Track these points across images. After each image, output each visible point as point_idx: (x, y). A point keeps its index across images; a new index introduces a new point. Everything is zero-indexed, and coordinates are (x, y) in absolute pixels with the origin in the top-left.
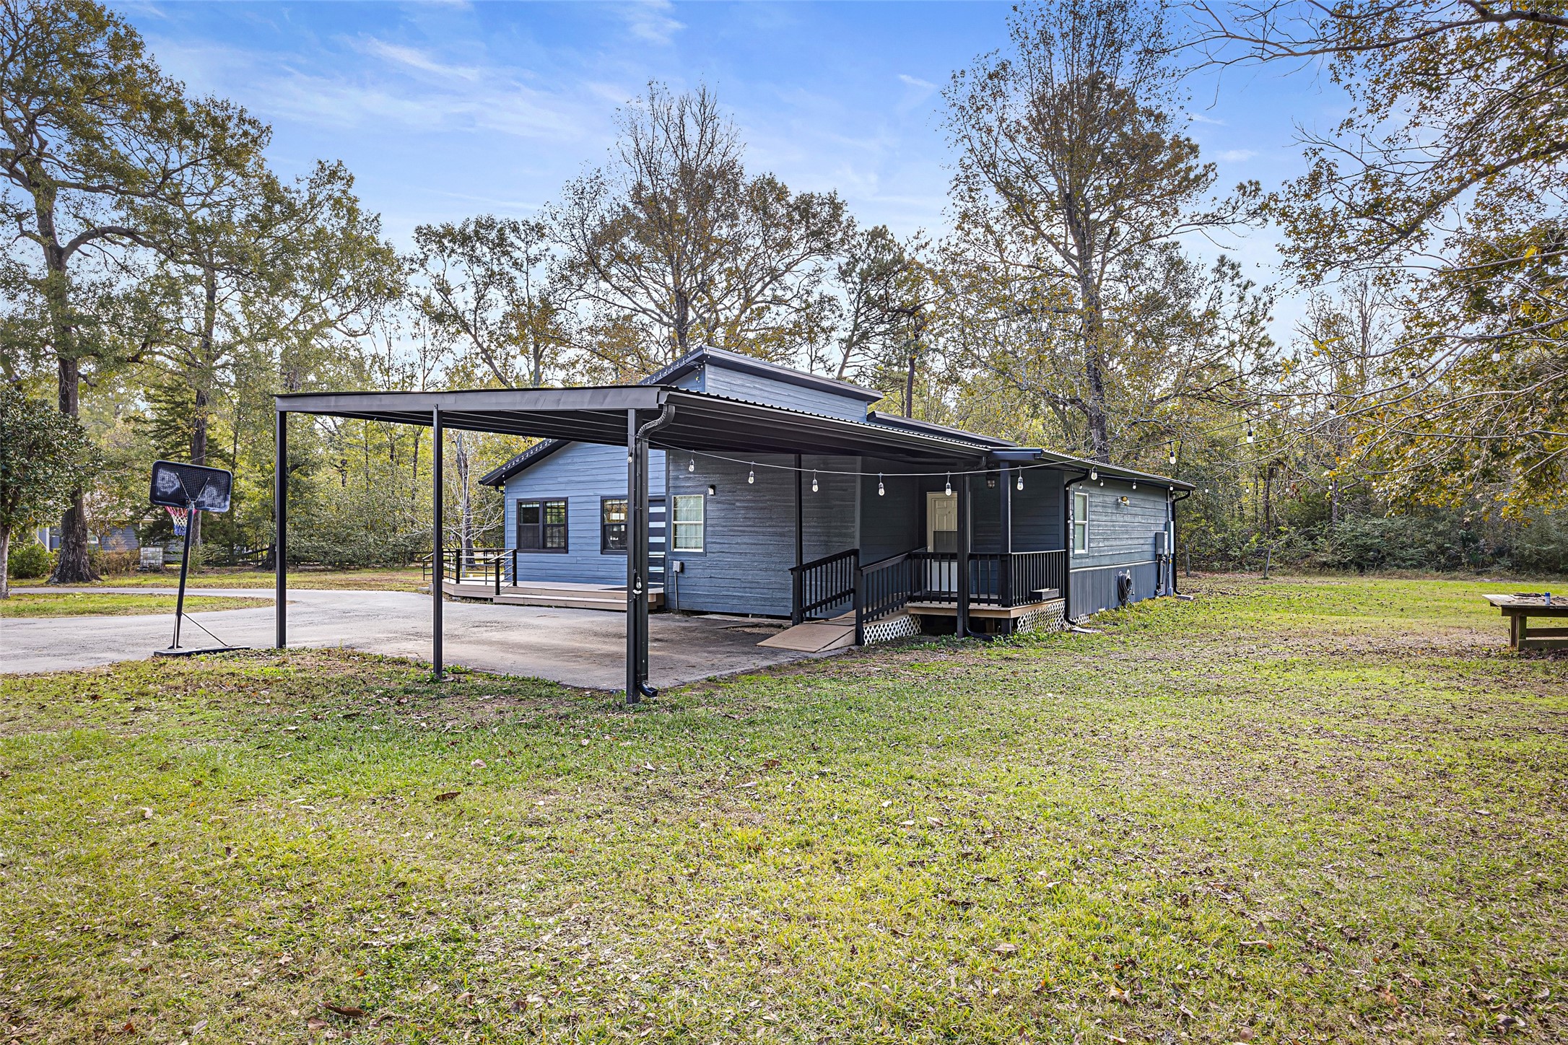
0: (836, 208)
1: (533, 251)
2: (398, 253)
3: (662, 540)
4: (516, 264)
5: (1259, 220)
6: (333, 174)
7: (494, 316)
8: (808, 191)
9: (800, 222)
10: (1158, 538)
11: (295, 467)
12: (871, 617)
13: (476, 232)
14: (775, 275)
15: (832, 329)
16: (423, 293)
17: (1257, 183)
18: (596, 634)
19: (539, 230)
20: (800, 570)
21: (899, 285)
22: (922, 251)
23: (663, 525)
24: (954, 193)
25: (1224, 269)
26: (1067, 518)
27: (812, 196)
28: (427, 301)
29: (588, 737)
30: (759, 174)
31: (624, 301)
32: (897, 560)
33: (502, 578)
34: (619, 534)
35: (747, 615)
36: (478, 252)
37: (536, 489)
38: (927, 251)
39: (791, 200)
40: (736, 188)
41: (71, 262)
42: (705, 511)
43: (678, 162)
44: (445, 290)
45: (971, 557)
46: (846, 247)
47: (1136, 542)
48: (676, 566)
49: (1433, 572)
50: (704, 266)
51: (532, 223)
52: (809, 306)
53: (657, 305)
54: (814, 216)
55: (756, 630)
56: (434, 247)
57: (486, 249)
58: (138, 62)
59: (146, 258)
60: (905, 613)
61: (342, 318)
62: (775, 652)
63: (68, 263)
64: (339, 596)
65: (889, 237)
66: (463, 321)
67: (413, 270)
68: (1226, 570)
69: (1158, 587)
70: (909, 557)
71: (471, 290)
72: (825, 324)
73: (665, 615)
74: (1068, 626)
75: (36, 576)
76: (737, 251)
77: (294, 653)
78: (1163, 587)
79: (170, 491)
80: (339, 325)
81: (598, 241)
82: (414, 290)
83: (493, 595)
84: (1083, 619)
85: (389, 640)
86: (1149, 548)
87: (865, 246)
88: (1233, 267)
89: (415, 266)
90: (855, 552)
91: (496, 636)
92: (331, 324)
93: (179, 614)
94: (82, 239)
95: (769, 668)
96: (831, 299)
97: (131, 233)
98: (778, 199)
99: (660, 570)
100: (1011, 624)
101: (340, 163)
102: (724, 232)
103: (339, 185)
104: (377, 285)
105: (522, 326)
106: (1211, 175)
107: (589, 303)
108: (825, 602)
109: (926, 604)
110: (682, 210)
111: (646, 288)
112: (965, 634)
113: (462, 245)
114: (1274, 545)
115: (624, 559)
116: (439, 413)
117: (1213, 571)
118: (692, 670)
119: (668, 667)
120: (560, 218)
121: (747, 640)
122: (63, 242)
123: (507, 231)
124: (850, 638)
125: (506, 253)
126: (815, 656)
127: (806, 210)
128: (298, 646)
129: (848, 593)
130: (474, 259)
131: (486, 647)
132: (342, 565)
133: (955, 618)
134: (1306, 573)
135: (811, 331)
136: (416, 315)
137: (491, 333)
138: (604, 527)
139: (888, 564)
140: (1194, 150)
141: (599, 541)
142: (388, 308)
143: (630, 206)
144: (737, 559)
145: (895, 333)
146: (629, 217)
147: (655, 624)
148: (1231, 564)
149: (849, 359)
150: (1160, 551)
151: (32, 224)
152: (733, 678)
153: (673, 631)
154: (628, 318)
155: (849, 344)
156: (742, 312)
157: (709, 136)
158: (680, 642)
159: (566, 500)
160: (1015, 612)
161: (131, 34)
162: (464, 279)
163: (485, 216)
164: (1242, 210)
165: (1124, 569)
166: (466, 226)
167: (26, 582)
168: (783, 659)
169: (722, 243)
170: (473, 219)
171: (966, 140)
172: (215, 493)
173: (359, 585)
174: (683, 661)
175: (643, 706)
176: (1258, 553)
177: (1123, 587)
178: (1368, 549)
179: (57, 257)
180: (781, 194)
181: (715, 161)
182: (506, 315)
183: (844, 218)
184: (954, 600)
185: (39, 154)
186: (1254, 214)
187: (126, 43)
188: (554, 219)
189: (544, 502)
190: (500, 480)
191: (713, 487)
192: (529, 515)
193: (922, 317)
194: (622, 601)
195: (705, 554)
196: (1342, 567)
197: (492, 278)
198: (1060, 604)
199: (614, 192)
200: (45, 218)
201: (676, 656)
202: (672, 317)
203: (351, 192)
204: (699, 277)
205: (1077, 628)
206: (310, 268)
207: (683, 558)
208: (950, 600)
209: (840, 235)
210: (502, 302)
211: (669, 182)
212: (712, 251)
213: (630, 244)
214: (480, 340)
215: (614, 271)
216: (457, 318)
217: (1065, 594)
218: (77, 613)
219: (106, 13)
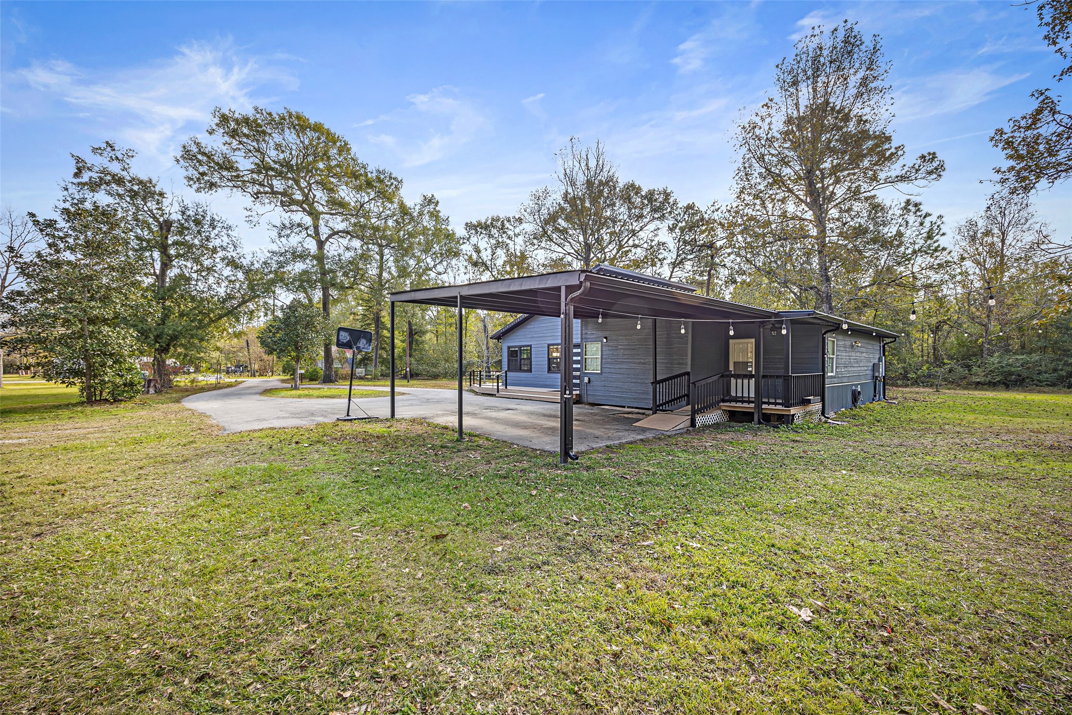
0: (667, 195)
1: (517, 231)
2: (458, 235)
3: (579, 366)
4: (509, 238)
5: (934, 176)
6: (430, 200)
7: (500, 262)
8: (652, 188)
9: (647, 205)
10: (875, 367)
11: (416, 333)
12: (701, 411)
13: (492, 223)
14: (634, 233)
15: (665, 259)
16: (469, 254)
17: (934, 154)
18: (544, 415)
19: (520, 220)
20: (656, 382)
21: (702, 232)
22: (716, 213)
23: (579, 358)
24: (737, 178)
25: (910, 207)
26: (824, 354)
27: (654, 190)
28: (471, 257)
29: (536, 488)
30: (626, 181)
31: (560, 249)
32: (715, 378)
33: (500, 384)
34: (557, 363)
35: (624, 407)
36: (492, 233)
37: (516, 341)
38: (719, 212)
39: (643, 193)
40: (615, 189)
41: (326, 247)
42: (602, 351)
43: (586, 178)
44: (478, 251)
45: (764, 376)
46: (672, 215)
47: (863, 369)
48: (586, 380)
49: (1065, 389)
50: (598, 231)
51: (517, 217)
52: (652, 247)
53: (575, 251)
54: (656, 200)
55: (630, 416)
56: (473, 231)
57: (495, 231)
58: (349, 157)
59: (357, 243)
60: (720, 409)
61: (435, 266)
62: (644, 430)
63: (325, 247)
64: (428, 391)
65: (696, 208)
66: (486, 265)
67: (464, 243)
68: (907, 386)
69: (875, 396)
70: (722, 376)
71: (489, 251)
72: (660, 257)
73: (580, 405)
74: (823, 419)
75: (316, 380)
76: (614, 222)
77: (398, 421)
78: (877, 395)
79: (345, 341)
80: (434, 270)
81: (547, 222)
82: (465, 252)
83: (496, 393)
84: (832, 415)
85: (443, 415)
86: (870, 372)
87: (682, 214)
88: (916, 205)
89: (465, 241)
90: (688, 374)
91: (494, 414)
92: (431, 269)
93: (349, 400)
94: (330, 236)
95: (642, 440)
96: (664, 244)
97: (348, 233)
98: (636, 194)
99: (578, 381)
100: (791, 418)
101: (433, 196)
102: (608, 214)
103: (432, 206)
104: (449, 251)
105: (512, 266)
106: (900, 153)
107: (542, 251)
108: (671, 401)
109: (733, 404)
110: (587, 204)
111: (570, 243)
112: (760, 423)
113: (486, 229)
114: (940, 371)
115: (559, 376)
116: (461, 296)
117: (897, 386)
118: (597, 440)
119: (584, 437)
120: (528, 210)
121: (628, 422)
122: (323, 238)
123: (505, 222)
124: (688, 423)
125: (504, 232)
126: (668, 433)
127: (651, 198)
128: (401, 417)
129: (684, 396)
130: (490, 236)
131: (488, 421)
132: (435, 377)
133: (753, 413)
134: (965, 388)
135: (653, 260)
136: (466, 264)
137: (498, 270)
138: (549, 359)
139: (710, 380)
140: (888, 139)
141: (547, 366)
142: (454, 262)
143: (562, 202)
144: (619, 376)
145: (700, 259)
146: (562, 209)
147: (576, 409)
148: (909, 382)
149: (674, 274)
150: (877, 374)
151: (311, 231)
152: (621, 446)
153: (585, 415)
154: (562, 259)
155: (674, 265)
156: (618, 252)
157: (601, 162)
158: (589, 422)
159: (530, 346)
160: (793, 410)
161: (346, 144)
162: (486, 245)
163: (495, 216)
164: (923, 170)
165: (856, 385)
166: (487, 220)
167: (313, 382)
168: (649, 435)
169: (607, 218)
170: (490, 217)
171: (747, 145)
172: (365, 342)
173: (440, 387)
174: (591, 434)
175: (570, 466)
176: (929, 376)
177: (855, 396)
178: (1011, 373)
179: (321, 244)
180: (637, 190)
181: (603, 177)
182: (505, 261)
183: (671, 201)
184: (752, 402)
185: (313, 200)
186: (930, 173)
187: (344, 149)
188: (525, 211)
189: (520, 347)
190: (499, 337)
191: (606, 338)
192: (513, 354)
193: (716, 249)
194: (558, 398)
195: (601, 373)
196: (992, 385)
197: (498, 245)
198: (820, 406)
199: (554, 196)
200: (316, 228)
201: (588, 431)
202: (582, 256)
203: (437, 208)
204: (596, 237)
205: (829, 421)
206: (419, 243)
207: (589, 376)
208: (749, 402)
209: (669, 210)
210: (503, 255)
211: (580, 190)
212: (602, 223)
213: (562, 223)
214: (494, 273)
215: (554, 236)
216: (484, 264)
217: (823, 400)
218: (321, 397)
219: (336, 136)
